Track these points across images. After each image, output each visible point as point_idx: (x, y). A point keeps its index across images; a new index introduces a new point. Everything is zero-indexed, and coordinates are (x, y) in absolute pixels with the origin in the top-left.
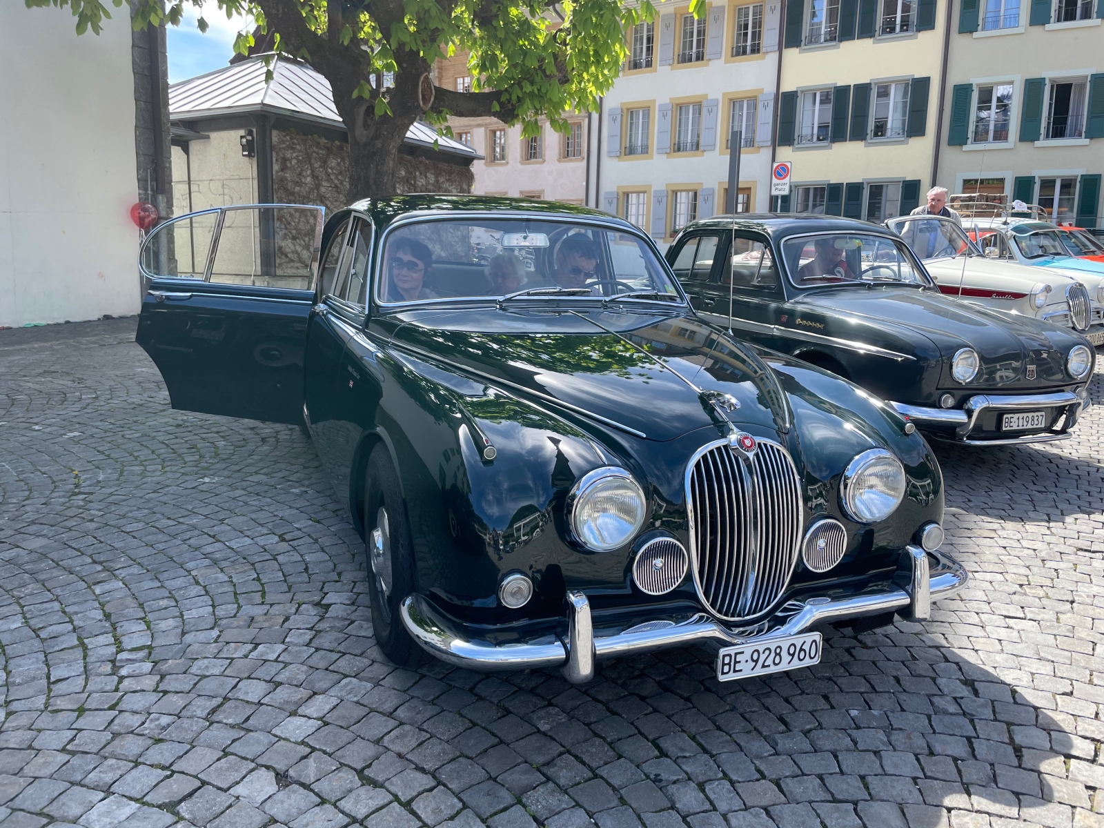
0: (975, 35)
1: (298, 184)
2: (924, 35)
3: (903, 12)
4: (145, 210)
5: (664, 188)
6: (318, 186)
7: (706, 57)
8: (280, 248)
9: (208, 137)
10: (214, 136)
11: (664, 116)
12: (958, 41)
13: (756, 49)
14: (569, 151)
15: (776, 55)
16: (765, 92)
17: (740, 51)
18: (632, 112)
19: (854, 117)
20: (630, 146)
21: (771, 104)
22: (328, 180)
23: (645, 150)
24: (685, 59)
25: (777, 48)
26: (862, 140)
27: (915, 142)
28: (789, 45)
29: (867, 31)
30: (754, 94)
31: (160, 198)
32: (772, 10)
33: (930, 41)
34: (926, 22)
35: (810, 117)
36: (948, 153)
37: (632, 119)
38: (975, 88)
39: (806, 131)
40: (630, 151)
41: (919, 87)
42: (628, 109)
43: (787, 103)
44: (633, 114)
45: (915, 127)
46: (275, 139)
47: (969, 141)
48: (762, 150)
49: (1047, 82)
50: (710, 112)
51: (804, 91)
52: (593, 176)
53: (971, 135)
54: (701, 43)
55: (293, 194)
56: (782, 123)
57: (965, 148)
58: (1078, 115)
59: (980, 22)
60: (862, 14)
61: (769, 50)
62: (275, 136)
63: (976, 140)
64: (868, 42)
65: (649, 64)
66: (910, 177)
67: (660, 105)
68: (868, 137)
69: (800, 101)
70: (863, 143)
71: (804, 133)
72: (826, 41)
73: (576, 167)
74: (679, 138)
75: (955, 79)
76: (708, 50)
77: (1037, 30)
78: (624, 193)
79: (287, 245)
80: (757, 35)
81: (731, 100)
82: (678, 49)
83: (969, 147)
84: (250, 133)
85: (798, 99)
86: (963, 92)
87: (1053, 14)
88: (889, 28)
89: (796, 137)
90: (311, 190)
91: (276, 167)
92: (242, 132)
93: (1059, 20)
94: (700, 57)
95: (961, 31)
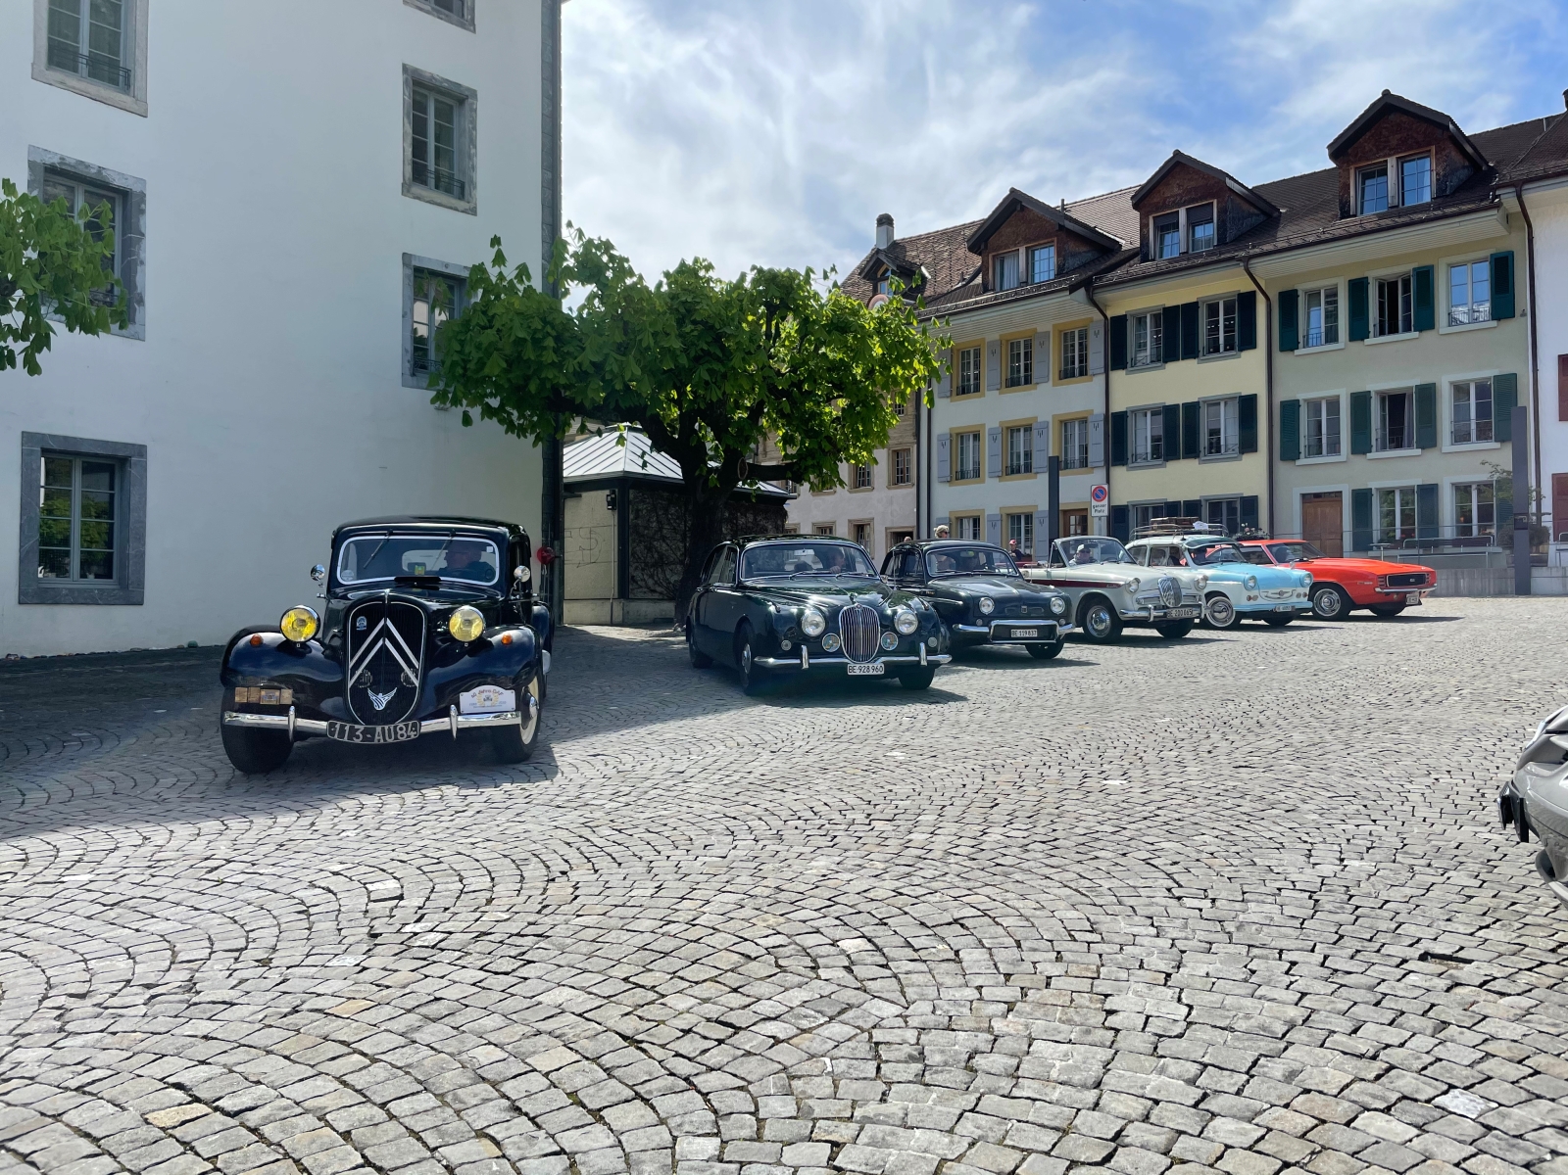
0: (1297, 352)
1: (646, 528)
2: (1247, 354)
3: (1225, 332)
4: (547, 551)
5: (998, 512)
6: (661, 529)
7: (1034, 381)
8: (633, 577)
9: (580, 496)
10: (585, 495)
11: (995, 440)
12: (1281, 359)
13: (1083, 372)
14: (899, 477)
15: (1103, 377)
16: (1095, 412)
17: (1067, 374)
18: (962, 437)
19: (1185, 434)
20: (962, 471)
21: (1102, 424)
22: (669, 524)
23: (977, 473)
24: (1013, 382)
25: (1103, 370)
26: (1195, 458)
27: (1248, 458)
28: (1114, 368)
29: (1191, 352)
30: (1085, 415)
31: (556, 542)
32: (1096, 334)
33: (1253, 360)
34: (1249, 343)
35: (1143, 435)
36: (1283, 469)
37: (962, 443)
38: (1302, 403)
39: (1140, 450)
40: (961, 475)
41: (1247, 404)
42: (957, 434)
43: (1118, 425)
44: (965, 439)
45: (1248, 445)
46: (631, 496)
47: (1302, 455)
48: (1095, 470)
49: (1374, 394)
50: (1040, 434)
51: (1135, 411)
52: (924, 504)
53: (1304, 449)
54: (1028, 368)
55: (643, 536)
56: (1114, 443)
57: (1298, 462)
58: (1410, 427)
59: (1301, 339)
60: (1184, 336)
61: (1095, 372)
62: (632, 494)
63: (1309, 454)
64: (1191, 363)
65: (977, 389)
66: (1246, 494)
67: (990, 429)
68: (1202, 454)
69: (1130, 422)
70: (1197, 461)
71: (1138, 452)
72: (1152, 362)
73: (907, 493)
74: (1012, 460)
75: (1282, 394)
76: (1035, 373)
77: (1357, 345)
78: (957, 518)
79: (638, 575)
80: (1083, 359)
81: (1061, 422)
82: (1006, 374)
83: (1303, 461)
84: (613, 492)
85: (1129, 419)
86: (1290, 409)
87: (1372, 329)
88: (1213, 348)
89: (1129, 456)
90: (656, 532)
91: (631, 517)
92: (607, 492)
93: (1382, 333)
94: (1028, 381)
95: (1283, 349)
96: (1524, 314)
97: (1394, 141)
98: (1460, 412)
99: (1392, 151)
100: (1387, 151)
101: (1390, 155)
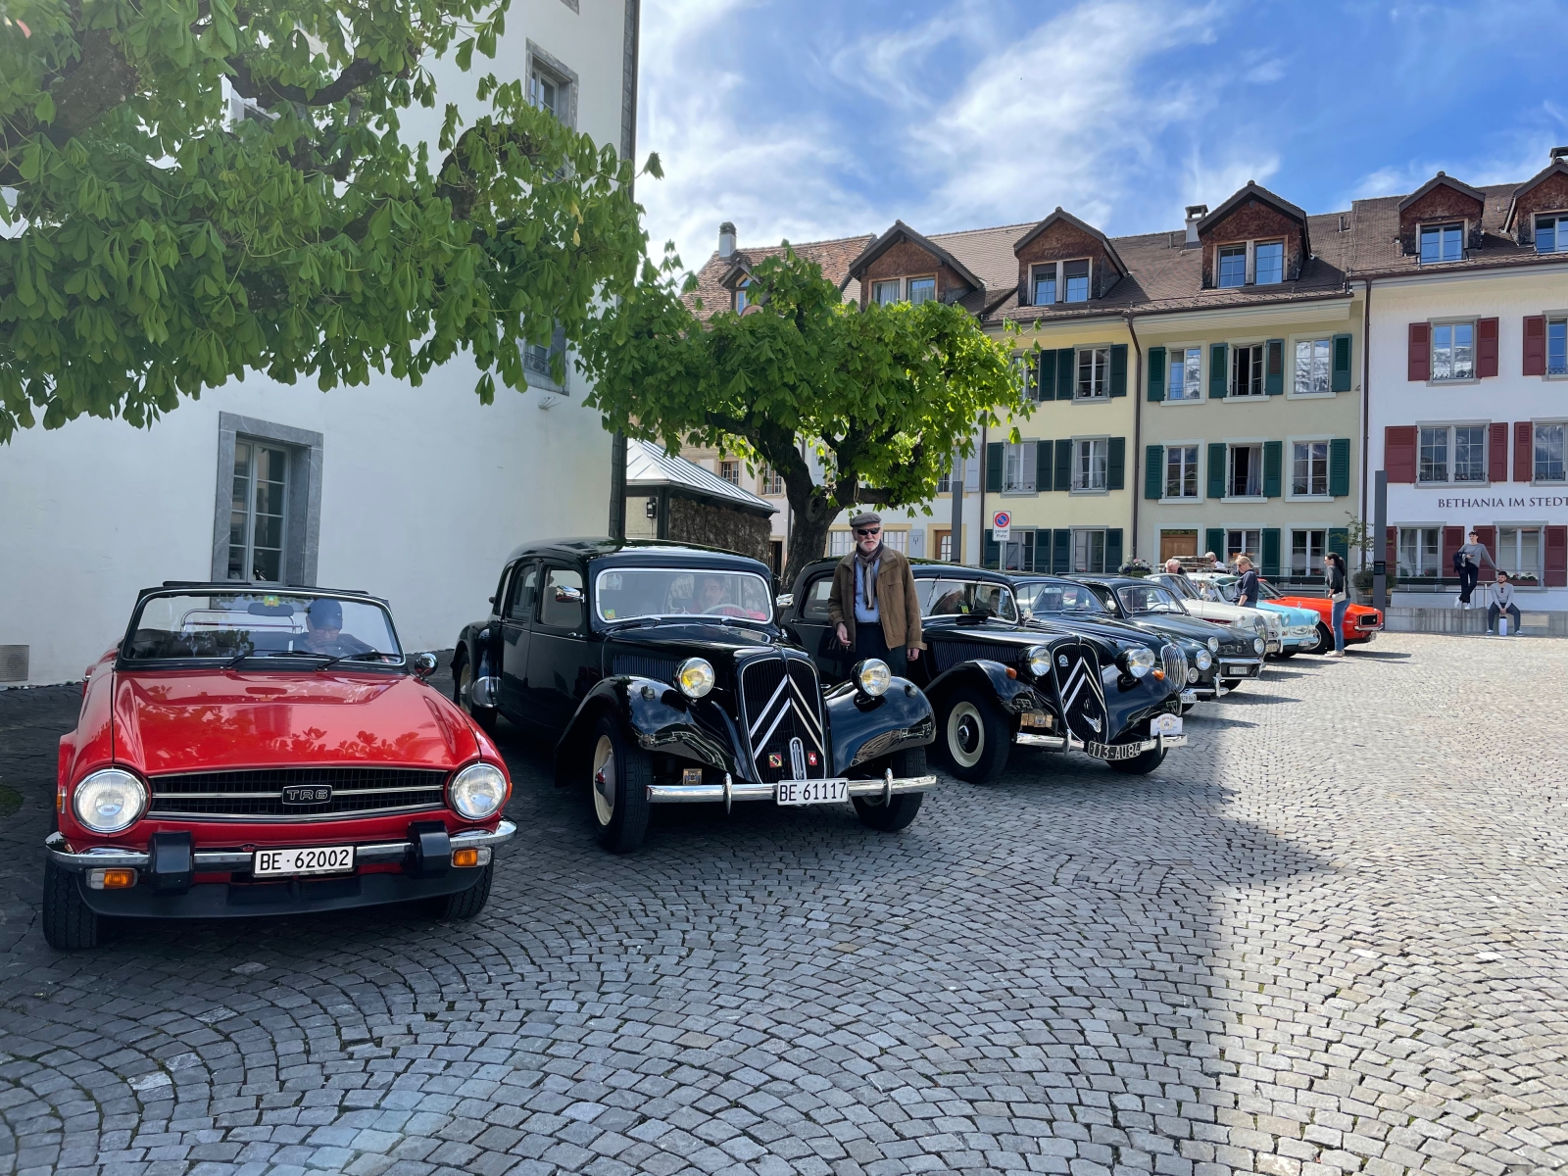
0: (1163, 403)
2: (1117, 400)
3: (1097, 379)
9: (635, 500)
12: (1148, 407)
19: (1057, 469)
21: (978, 453)
26: (1066, 490)
27: (1114, 494)
29: (1066, 394)
33: (1124, 406)
34: (1119, 390)
35: (1017, 466)
36: (1145, 505)
38: (1165, 449)
39: (1014, 480)
41: (1116, 445)
43: (993, 455)
45: (1115, 482)
46: (669, 505)
47: (1164, 496)
48: (970, 495)
49: (1227, 447)
51: (1010, 444)
53: (1164, 490)
56: (990, 471)
57: (1160, 501)
58: (1256, 477)
59: (1166, 392)
60: (1059, 378)
62: (672, 503)
63: (1169, 495)
64: (1065, 404)
68: (1072, 488)
69: (1005, 452)
70: (1067, 493)
71: (1011, 481)
75: (1148, 440)
77: (1216, 402)
83: (1164, 501)
84: (654, 501)
85: (1003, 450)
86: (1155, 452)
87: (1228, 389)
88: (1086, 390)
89: (1003, 484)
91: (670, 526)
92: (647, 499)
93: (1234, 394)
95: (1150, 399)
96: (1358, 390)
97: (1253, 227)
98: (1301, 469)
99: (1252, 235)
100: (1246, 234)
101: (1249, 238)
